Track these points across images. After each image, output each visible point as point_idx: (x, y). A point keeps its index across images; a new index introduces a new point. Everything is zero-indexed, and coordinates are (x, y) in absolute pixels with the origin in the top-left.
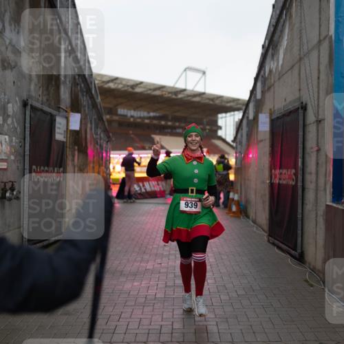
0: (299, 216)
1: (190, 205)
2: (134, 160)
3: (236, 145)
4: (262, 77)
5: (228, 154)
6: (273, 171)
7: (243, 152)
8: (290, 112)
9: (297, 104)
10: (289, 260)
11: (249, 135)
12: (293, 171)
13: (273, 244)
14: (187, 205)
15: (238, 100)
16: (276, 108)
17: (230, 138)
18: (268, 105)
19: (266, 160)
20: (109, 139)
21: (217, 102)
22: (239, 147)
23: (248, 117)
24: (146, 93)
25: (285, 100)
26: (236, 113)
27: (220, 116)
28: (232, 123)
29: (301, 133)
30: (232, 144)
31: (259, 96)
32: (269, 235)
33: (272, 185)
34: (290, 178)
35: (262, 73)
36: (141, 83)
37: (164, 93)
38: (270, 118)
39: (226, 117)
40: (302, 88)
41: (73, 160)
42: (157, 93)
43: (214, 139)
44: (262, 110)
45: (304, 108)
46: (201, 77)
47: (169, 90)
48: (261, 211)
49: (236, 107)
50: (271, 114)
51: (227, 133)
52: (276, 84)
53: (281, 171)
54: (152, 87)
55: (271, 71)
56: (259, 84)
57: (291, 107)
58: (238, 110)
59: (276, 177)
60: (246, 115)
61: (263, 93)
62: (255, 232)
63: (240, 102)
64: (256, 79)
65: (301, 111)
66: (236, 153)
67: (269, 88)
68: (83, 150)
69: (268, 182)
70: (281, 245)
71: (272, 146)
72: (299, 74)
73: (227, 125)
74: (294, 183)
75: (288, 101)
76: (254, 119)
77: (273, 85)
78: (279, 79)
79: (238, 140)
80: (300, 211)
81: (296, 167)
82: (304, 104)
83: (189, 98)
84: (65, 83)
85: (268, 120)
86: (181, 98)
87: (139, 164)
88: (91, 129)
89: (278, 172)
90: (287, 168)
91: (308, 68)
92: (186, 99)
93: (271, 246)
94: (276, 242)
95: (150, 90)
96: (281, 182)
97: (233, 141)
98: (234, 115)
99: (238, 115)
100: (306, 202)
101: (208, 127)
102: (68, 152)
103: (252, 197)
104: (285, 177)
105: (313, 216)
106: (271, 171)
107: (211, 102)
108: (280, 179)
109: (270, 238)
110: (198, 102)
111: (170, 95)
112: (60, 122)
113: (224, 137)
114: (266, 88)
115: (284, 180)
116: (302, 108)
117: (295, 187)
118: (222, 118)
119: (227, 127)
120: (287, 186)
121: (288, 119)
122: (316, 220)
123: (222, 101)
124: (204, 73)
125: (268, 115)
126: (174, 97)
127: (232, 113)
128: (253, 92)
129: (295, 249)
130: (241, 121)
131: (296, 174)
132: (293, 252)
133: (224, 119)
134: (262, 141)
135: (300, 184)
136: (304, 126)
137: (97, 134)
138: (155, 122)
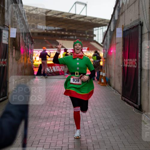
0: (139, 85)
1: (75, 80)
2: (47, 54)
3: (104, 45)
4: (118, 7)
5: (99, 50)
6: (124, 60)
7: (108, 49)
8: (134, 27)
9: (137, 23)
10: (133, 109)
11: (111, 40)
12: (136, 60)
13: (125, 101)
14: (74, 80)
15: (105, 20)
16: (126, 25)
17: (100, 41)
18: (121, 23)
19: (120, 54)
20: (32, 43)
21: (93, 21)
22: (105, 46)
23: (110, 30)
24: (53, 16)
25: (131, 20)
26: (104, 27)
27: (95, 29)
28: (102, 33)
29: (140, 39)
30: (102, 45)
31: (116, 18)
32: (122, 96)
33: (124, 68)
34: (134, 63)
35: (118, 5)
36: (51, 11)
37: (63, 16)
38: (123, 30)
39: (98, 29)
40: (140, 14)
41: (12, 55)
42: (60, 16)
43: (92, 42)
44: (118, 26)
45: (142, 25)
46: (84, 7)
47: (66, 15)
48: (118, 82)
49: (103, 24)
50: (123, 28)
51: (99, 38)
52: (126, 11)
53: (129, 60)
54: (56, 13)
55: (123, 4)
56: (116, 11)
57: (134, 24)
58: (105, 25)
59: (126, 63)
60: (109, 29)
61: (119, 16)
62: (114, 94)
63: (106, 21)
64: (115, 9)
65: (140, 27)
66: (104, 50)
67: (122, 13)
68: (18, 49)
69: (121, 66)
70: (129, 101)
71: (124, 46)
72: (139, 6)
73: (99, 34)
74: (136, 67)
75: (133, 20)
76: (114, 31)
77: (124, 12)
78: (127, 8)
79: (105, 43)
80: (139, 82)
81: (137, 58)
82: (141, 22)
83: (77, 19)
84: (8, 11)
85: (121, 31)
86: (73, 19)
87: (49, 56)
88: (22, 37)
89: (127, 60)
90: (132, 58)
91: (143, 3)
92: (75, 19)
93: (123, 102)
94: (126, 99)
95: (55, 14)
96: (129, 66)
97: (102, 43)
98: (103, 28)
99: (105, 29)
100: (143, 77)
101: (88, 35)
102: (10, 50)
103: (113, 74)
104: (131, 63)
105: (147, 85)
106: (123, 60)
107: (90, 21)
108: (128, 64)
109: (123, 97)
110: (83, 21)
111: (67, 17)
112: (5, 33)
113: (97, 41)
114: (120, 14)
115: (130, 65)
116: (140, 25)
117: (136, 69)
118: (96, 30)
119: (99, 36)
120: (132, 68)
121: (133, 31)
122: (148, 87)
123: (96, 21)
124: (86, 5)
125: (122, 28)
126: (69, 18)
127: (102, 27)
128: (113, 16)
129: (137, 104)
130: (107, 32)
131: (137, 62)
132: (136, 105)
133: (97, 31)
134: (118, 43)
135: (139, 67)
136: (142, 35)
137: (25, 40)
138: (58, 32)
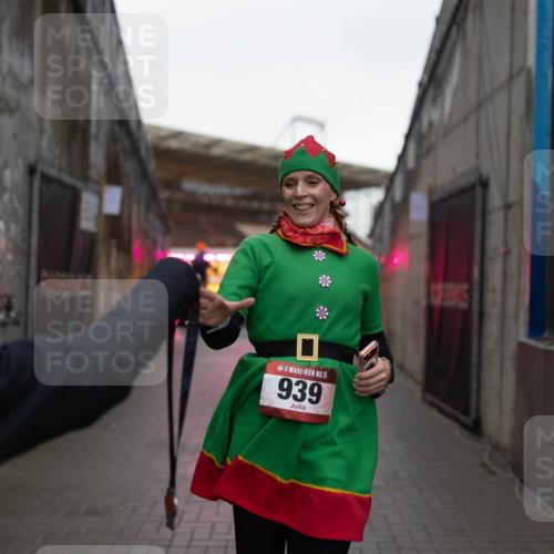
0: (474, 359)
1: (295, 390)
3: (374, 243)
4: (417, 133)
6: (433, 286)
7: (384, 253)
8: (462, 191)
9: (473, 179)
10: (457, 431)
11: (395, 228)
12: (465, 286)
13: (432, 404)
15: (376, 171)
16: (439, 184)
18: (425, 180)
19: (421, 268)
22: (378, 246)
23: (393, 199)
24: (228, 157)
25: (454, 171)
29: (478, 225)
30: (366, 241)
31: (411, 163)
32: (426, 389)
33: (430, 309)
34: (460, 297)
35: (417, 126)
36: (220, 141)
38: (429, 199)
39: (357, 197)
40: (481, 151)
42: (247, 157)
44: (415, 186)
45: (484, 184)
48: (412, 351)
49: (372, 180)
50: (430, 193)
52: (440, 146)
53: (446, 285)
55: (431, 124)
56: (412, 146)
57: (463, 183)
59: (436, 296)
60: (391, 195)
61: (418, 158)
62: (402, 384)
63: (379, 175)
64: (407, 137)
65: (479, 190)
67: (428, 151)
68: (124, 247)
69: (423, 303)
70: (443, 406)
71: (432, 245)
72: (477, 130)
73: (360, 210)
74: (466, 306)
75: (458, 172)
76: (403, 200)
78: (445, 136)
79: (377, 235)
80: (475, 350)
81: (469, 279)
82: (484, 177)
84: (97, 137)
85: (425, 203)
88: (138, 213)
89: (439, 287)
90: (455, 281)
93: (428, 408)
94: (437, 401)
96: (445, 304)
97: (370, 236)
99: (376, 195)
100: (486, 336)
102: (101, 250)
104: (452, 295)
105: (497, 359)
106: (430, 285)
108: (443, 299)
109: (427, 394)
112: (88, 200)
114: (423, 151)
115: (450, 300)
116: (481, 184)
117: (467, 313)
120: (455, 310)
121: (458, 202)
122: (501, 367)
123: (352, 172)
124: (322, 125)
125: (426, 194)
128: (402, 158)
129: (466, 412)
130: (382, 204)
131: (470, 292)
132: (464, 418)
134: (415, 236)
135: (475, 307)
136: (484, 213)
137: (147, 220)
